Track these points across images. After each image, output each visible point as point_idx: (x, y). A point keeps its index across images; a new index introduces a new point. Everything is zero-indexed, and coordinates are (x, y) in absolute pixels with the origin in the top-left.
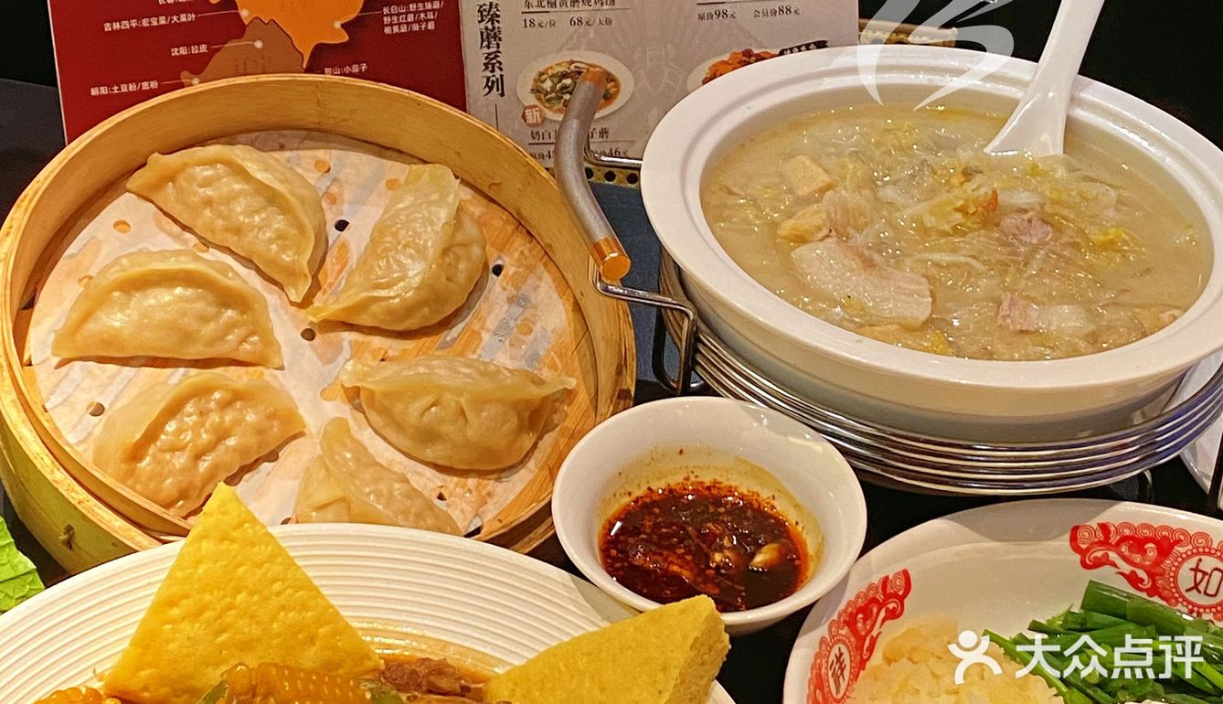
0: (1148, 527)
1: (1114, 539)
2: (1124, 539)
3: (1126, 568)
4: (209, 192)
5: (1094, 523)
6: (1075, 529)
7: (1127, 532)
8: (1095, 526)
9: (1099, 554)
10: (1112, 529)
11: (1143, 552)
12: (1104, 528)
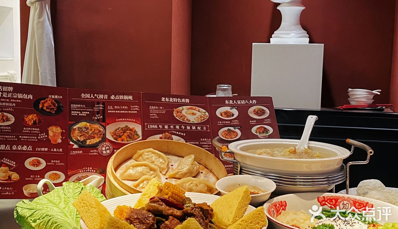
0: (332, 196)
1: (326, 200)
2: (328, 199)
3: (330, 206)
4: (148, 157)
5: (322, 196)
6: (318, 198)
7: (328, 198)
8: (322, 197)
9: (324, 203)
10: (325, 197)
11: (332, 202)
12: (324, 197)
